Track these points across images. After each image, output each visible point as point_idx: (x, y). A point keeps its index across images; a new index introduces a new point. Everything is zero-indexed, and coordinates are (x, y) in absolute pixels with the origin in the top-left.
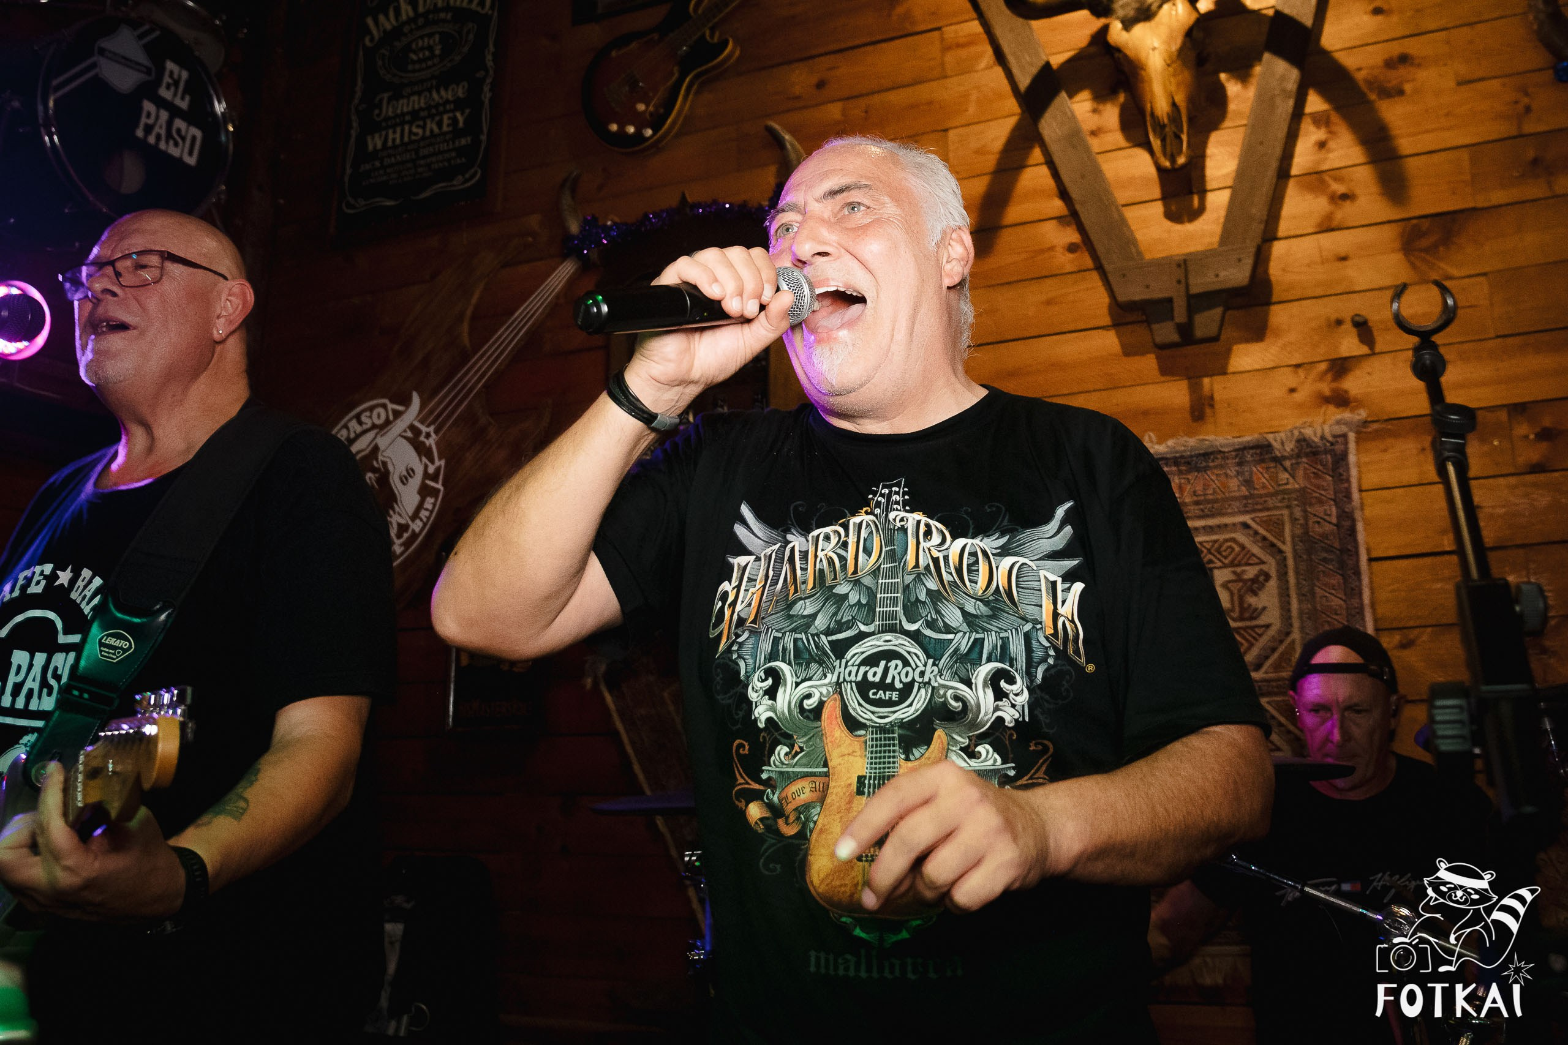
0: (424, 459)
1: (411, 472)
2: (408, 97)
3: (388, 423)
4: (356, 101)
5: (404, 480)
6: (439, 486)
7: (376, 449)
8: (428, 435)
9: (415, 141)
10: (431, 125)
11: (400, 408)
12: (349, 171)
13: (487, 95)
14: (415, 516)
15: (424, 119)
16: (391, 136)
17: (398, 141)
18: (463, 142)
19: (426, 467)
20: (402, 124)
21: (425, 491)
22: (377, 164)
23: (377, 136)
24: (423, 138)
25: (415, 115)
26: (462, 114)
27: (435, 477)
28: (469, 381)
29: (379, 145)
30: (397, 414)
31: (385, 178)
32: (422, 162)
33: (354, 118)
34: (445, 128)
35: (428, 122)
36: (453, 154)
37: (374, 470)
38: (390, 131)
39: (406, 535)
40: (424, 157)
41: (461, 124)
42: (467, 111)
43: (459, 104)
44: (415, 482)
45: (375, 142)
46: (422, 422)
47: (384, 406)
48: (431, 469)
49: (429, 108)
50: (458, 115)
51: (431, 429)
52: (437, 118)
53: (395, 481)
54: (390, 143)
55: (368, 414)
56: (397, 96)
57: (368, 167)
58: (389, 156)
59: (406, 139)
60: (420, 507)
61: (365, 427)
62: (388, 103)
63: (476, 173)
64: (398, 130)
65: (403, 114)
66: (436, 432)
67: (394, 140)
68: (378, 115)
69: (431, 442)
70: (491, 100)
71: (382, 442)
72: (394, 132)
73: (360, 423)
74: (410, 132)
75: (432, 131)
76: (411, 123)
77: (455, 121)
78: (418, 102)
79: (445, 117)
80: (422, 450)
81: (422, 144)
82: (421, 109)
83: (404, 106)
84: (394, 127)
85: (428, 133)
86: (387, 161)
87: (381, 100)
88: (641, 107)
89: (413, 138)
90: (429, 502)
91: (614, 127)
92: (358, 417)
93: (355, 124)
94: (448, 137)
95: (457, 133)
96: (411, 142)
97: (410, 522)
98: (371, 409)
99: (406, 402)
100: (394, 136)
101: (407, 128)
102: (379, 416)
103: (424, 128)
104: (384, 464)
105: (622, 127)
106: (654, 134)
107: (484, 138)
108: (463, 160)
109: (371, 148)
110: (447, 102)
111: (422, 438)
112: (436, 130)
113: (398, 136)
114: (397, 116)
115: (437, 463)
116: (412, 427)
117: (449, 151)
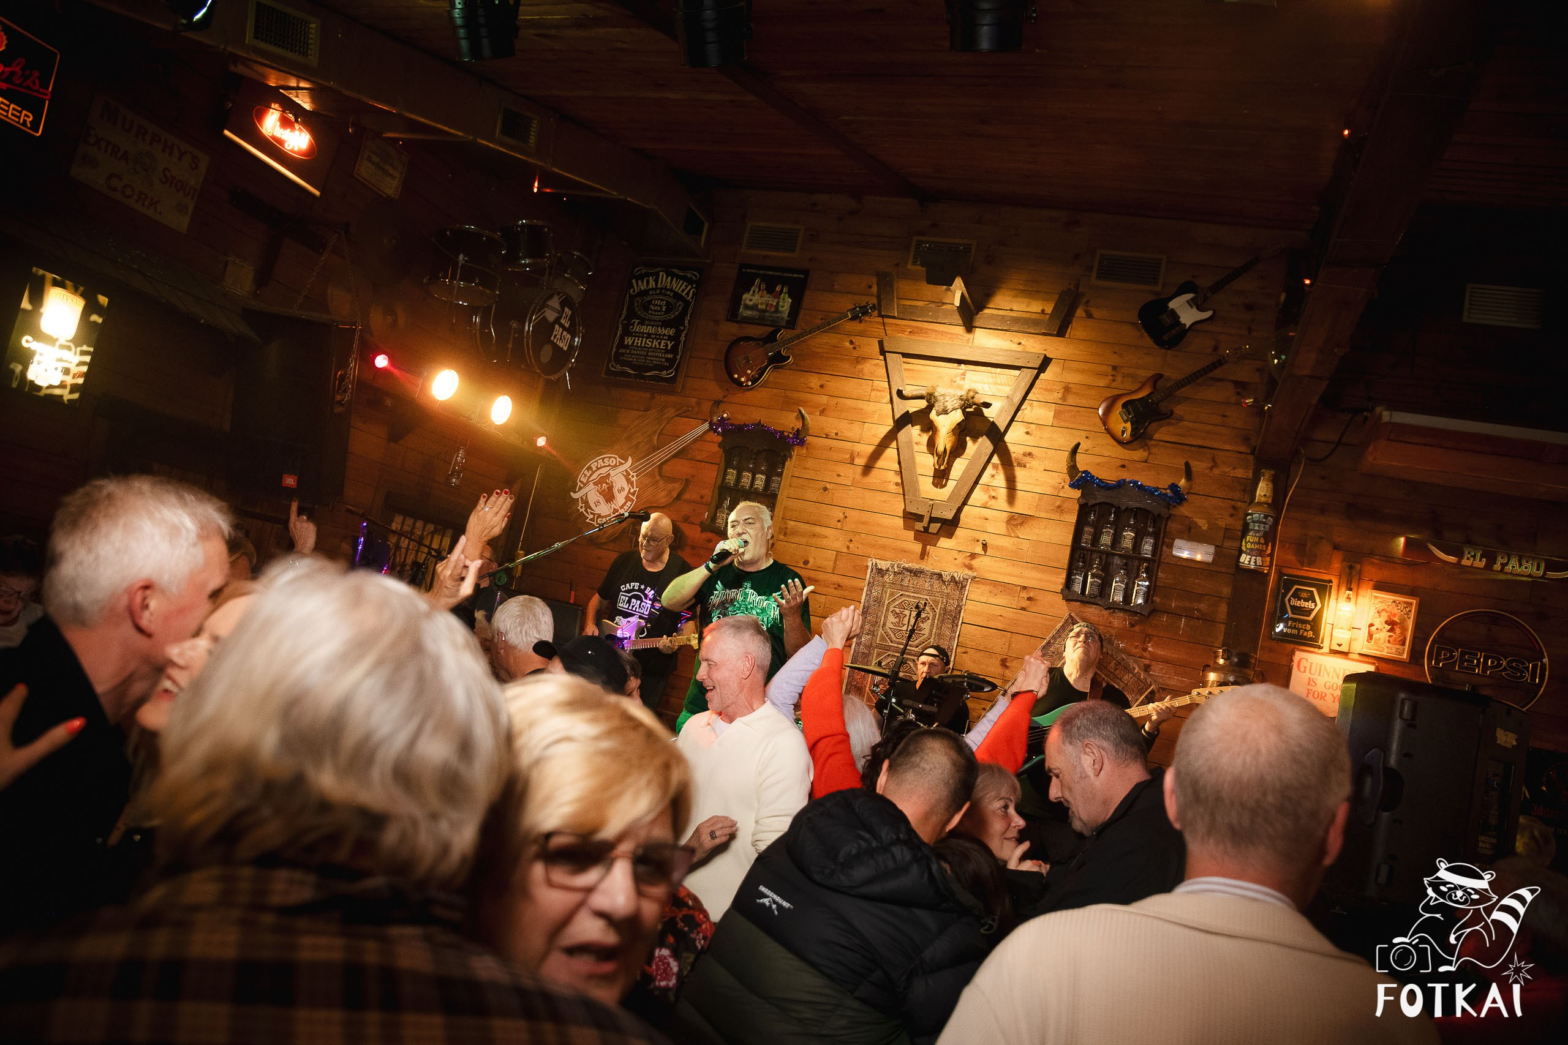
0: (629, 485)
1: (623, 489)
2: (647, 326)
3: (615, 466)
4: (622, 318)
5: (619, 491)
6: (634, 498)
7: (609, 474)
8: (633, 476)
9: (646, 347)
10: (655, 343)
11: (624, 462)
12: (614, 350)
13: (683, 339)
14: (622, 507)
15: (653, 339)
16: (636, 341)
17: (639, 345)
18: (669, 356)
19: (630, 489)
20: (643, 337)
21: (627, 498)
22: (628, 351)
23: (630, 338)
24: (651, 347)
25: (649, 336)
26: (671, 343)
27: (633, 494)
28: (655, 460)
29: (630, 344)
30: (621, 464)
31: (631, 359)
32: (649, 358)
33: (620, 326)
34: (661, 347)
35: (655, 341)
36: (664, 360)
37: (607, 483)
38: (637, 339)
39: (617, 514)
40: (650, 356)
41: (669, 348)
42: (673, 343)
43: (670, 338)
44: (625, 493)
45: (628, 341)
46: (631, 470)
47: (616, 458)
48: (632, 491)
49: (656, 335)
50: (669, 342)
51: (635, 474)
52: (659, 341)
53: (615, 491)
54: (635, 344)
55: (608, 459)
56: (642, 323)
57: (624, 351)
58: (634, 350)
59: (643, 345)
60: (625, 504)
61: (605, 465)
62: (638, 324)
63: (672, 372)
64: (641, 339)
65: (643, 333)
66: (637, 476)
67: (637, 343)
68: (632, 329)
69: (634, 479)
70: (684, 341)
71: (612, 473)
72: (638, 340)
73: (604, 463)
74: (646, 343)
75: (655, 345)
76: (647, 338)
77: (667, 345)
78: (651, 330)
79: (663, 341)
80: (629, 481)
81: (650, 350)
82: (652, 334)
83: (644, 329)
84: (639, 337)
85: (653, 346)
86: (632, 352)
87: (634, 322)
88: (749, 372)
89: (646, 345)
90: (629, 503)
91: (736, 376)
92: (603, 459)
93: (620, 329)
94: (663, 351)
95: (667, 351)
96: (645, 347)
97: (619, 509)
98: (610, 458)
99: (626, 460)
100: (638, 342)
101: (644, 339)
102: (612, 462)
103: (652, 343)
104: (612, 482)
105: (740, 377)
106: (752, 385)
107: (679, 357)
108: (668, 364)
109: (626, 343)
110: (664, 335)
111: (630, 477)
112: (658, 346)
113: (640, 341)
114: (640, 333)
115: (635, 489)
116: (626, 470)
117: (662, 358)
